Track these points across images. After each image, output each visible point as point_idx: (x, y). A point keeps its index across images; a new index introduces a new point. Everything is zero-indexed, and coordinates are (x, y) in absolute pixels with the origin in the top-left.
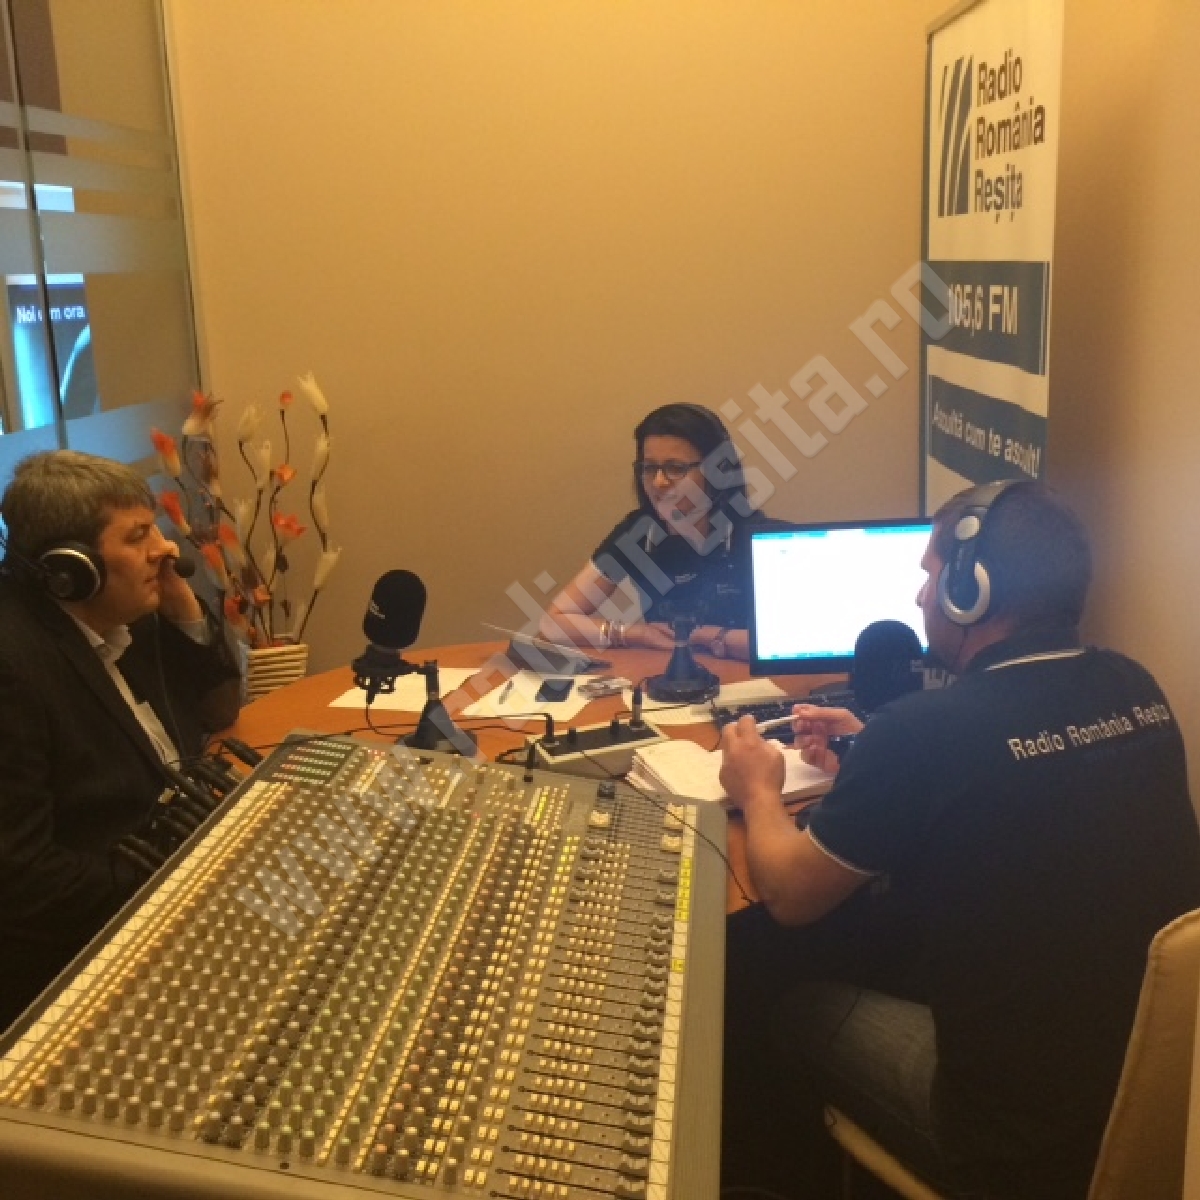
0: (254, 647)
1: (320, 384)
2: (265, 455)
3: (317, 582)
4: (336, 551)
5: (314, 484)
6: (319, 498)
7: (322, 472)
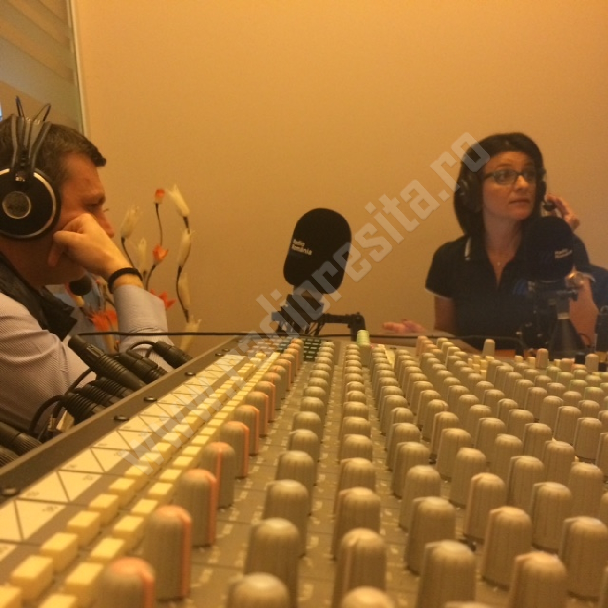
4: (196, 322)
5: (180, 270)
6: (183, 282)
7: (186, 260)
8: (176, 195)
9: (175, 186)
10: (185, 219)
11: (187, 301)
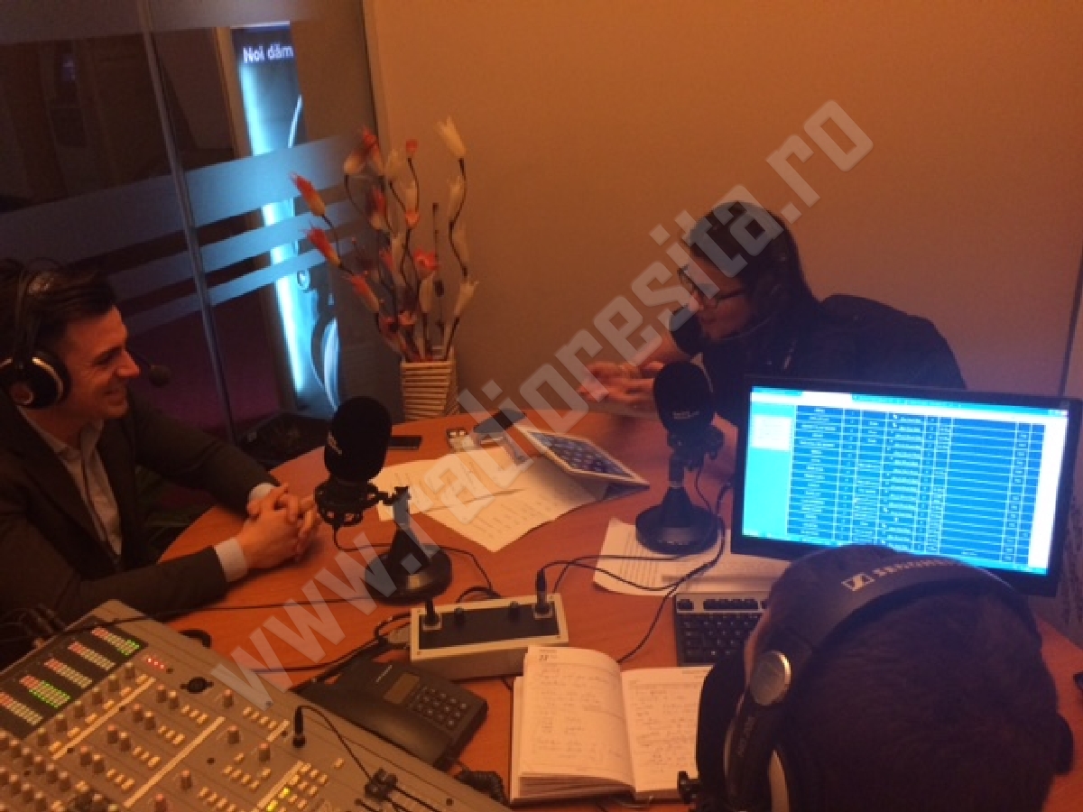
0: (409, 361)
1: (459, 129)
2: (410, 194)
3: (457, 311)
4: (472, 283)
5: (452, 225)
6: (458, 236)
7: (458, 214)
8: (449, 132)
9: (449, 120)
10: (461, 162)
11: (465, 257)
